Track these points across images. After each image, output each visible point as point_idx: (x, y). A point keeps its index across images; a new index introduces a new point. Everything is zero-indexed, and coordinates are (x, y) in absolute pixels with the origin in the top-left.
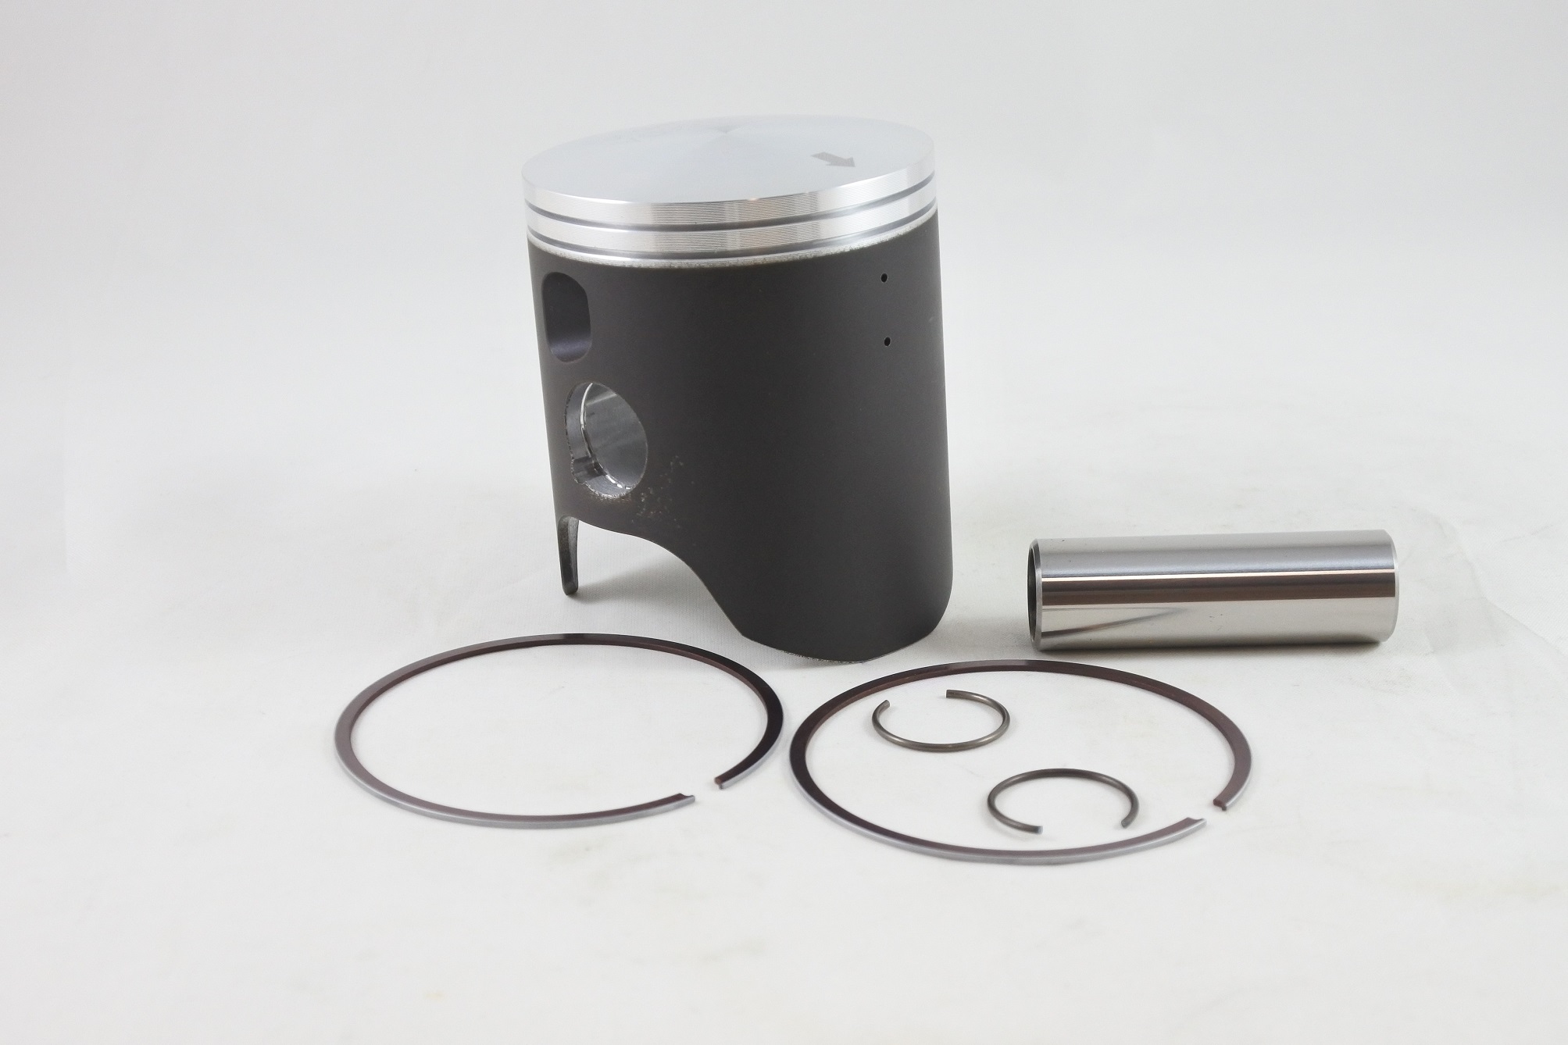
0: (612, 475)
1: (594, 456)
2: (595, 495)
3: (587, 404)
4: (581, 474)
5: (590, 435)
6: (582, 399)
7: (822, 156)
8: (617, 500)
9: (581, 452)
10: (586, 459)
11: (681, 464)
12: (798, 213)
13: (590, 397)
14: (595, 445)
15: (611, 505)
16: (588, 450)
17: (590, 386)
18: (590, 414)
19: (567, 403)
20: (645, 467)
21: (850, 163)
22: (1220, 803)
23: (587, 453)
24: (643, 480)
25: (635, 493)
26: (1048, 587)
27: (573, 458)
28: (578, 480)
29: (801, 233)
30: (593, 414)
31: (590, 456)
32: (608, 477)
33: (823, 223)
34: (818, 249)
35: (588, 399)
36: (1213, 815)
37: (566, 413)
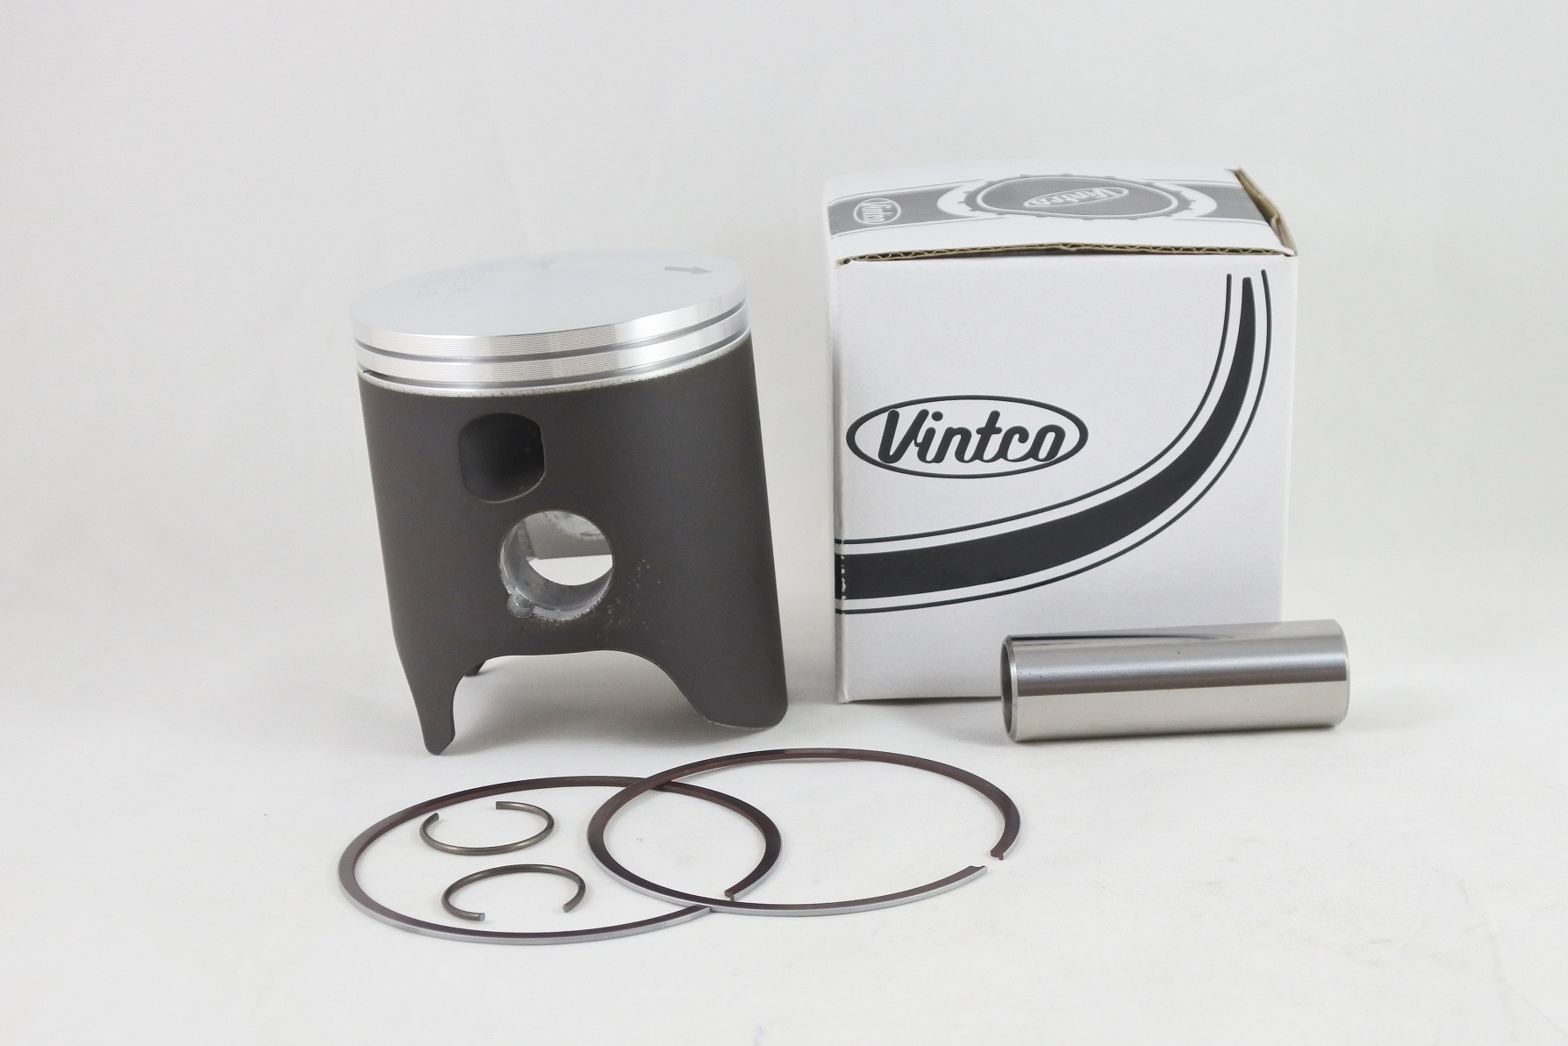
22: (999, 851)
26: (1020, 683)
36: (993, 864)
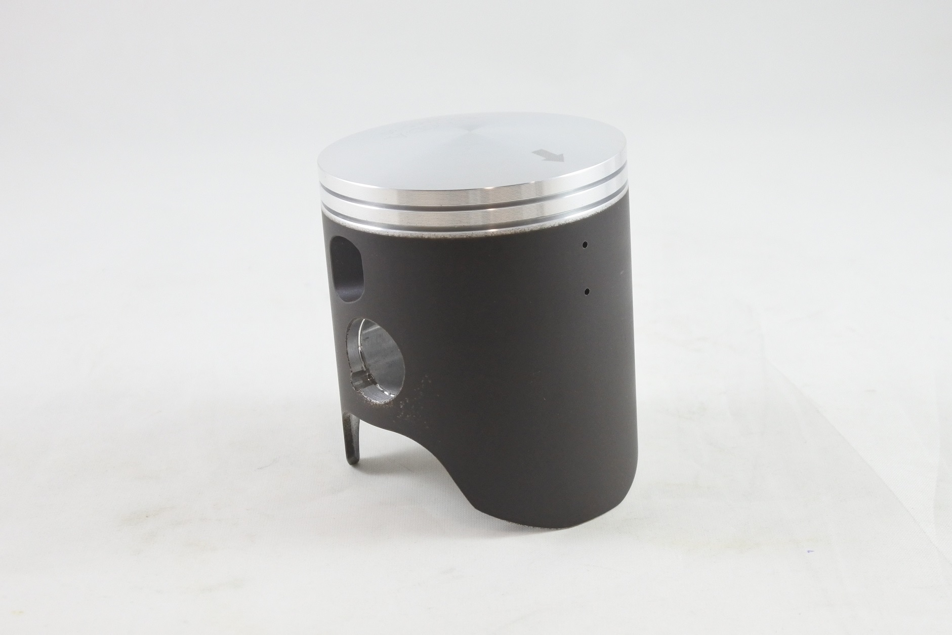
0: (380, 385)
1: (368, 370)
2: (367, 401)
3: (364, 332)
4: (357, 383)
5: (366, 355)
6: (359, 330)
7: (539, 153)
8: (382, 405)
9: (358, 368)
10: (362, 373)
11: (430, 382)
12: (525, 197)
13: (364, 328)
14: (370, 362)
15: (379, 408)
16: (364, 367)
17: (364, 320)
18: (365, 338)
19: (347, 332)
20: (403, 382)
21: (560, 158)
23: (362, 368)
24: (401, 392)
25: (396, 401)
27: (352, 372)
28: (355, 388)
29: (527, 212)
30: (368, 338)
31: (365, 370)
32: (378, 386)
33: (547, 204)
34: (541, 224)
35: (363, 329)
37: (347, 339)
